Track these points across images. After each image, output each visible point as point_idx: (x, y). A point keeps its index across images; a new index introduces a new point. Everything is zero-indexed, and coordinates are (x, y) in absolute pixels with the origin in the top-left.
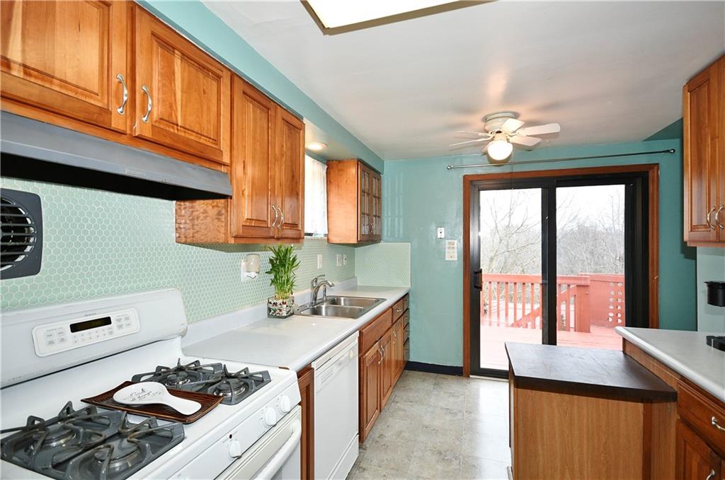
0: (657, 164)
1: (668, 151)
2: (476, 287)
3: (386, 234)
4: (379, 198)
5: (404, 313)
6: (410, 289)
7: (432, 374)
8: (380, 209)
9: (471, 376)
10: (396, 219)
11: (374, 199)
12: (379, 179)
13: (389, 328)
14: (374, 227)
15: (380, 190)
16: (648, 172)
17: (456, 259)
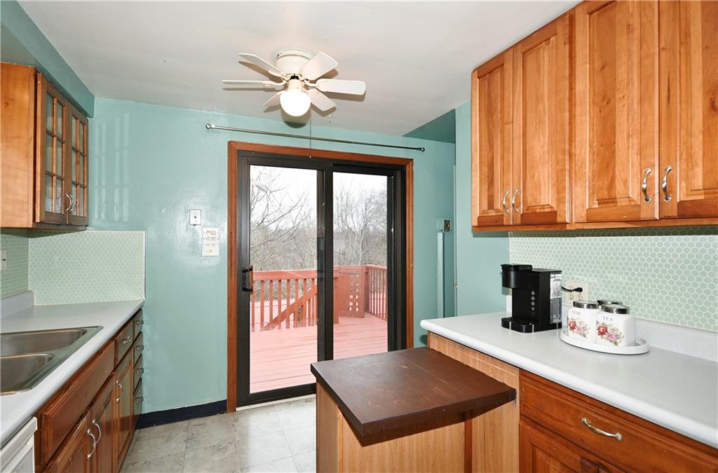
0: (412, 160)
1: (420, 149)
2: (245, 289)
3: (96, 216)
4: (84, 155)
5: (134, 342)
6: (144, 302)
7: (180, 423)
8: (86, 174)
9: (238, 409)
10: (117, 191)
11: (74, 155)
12: (84, 124)
13: (110, 377)
14: (73, 202)
15: (85, 141)
16: (405, 166)
17: (218, 254)
